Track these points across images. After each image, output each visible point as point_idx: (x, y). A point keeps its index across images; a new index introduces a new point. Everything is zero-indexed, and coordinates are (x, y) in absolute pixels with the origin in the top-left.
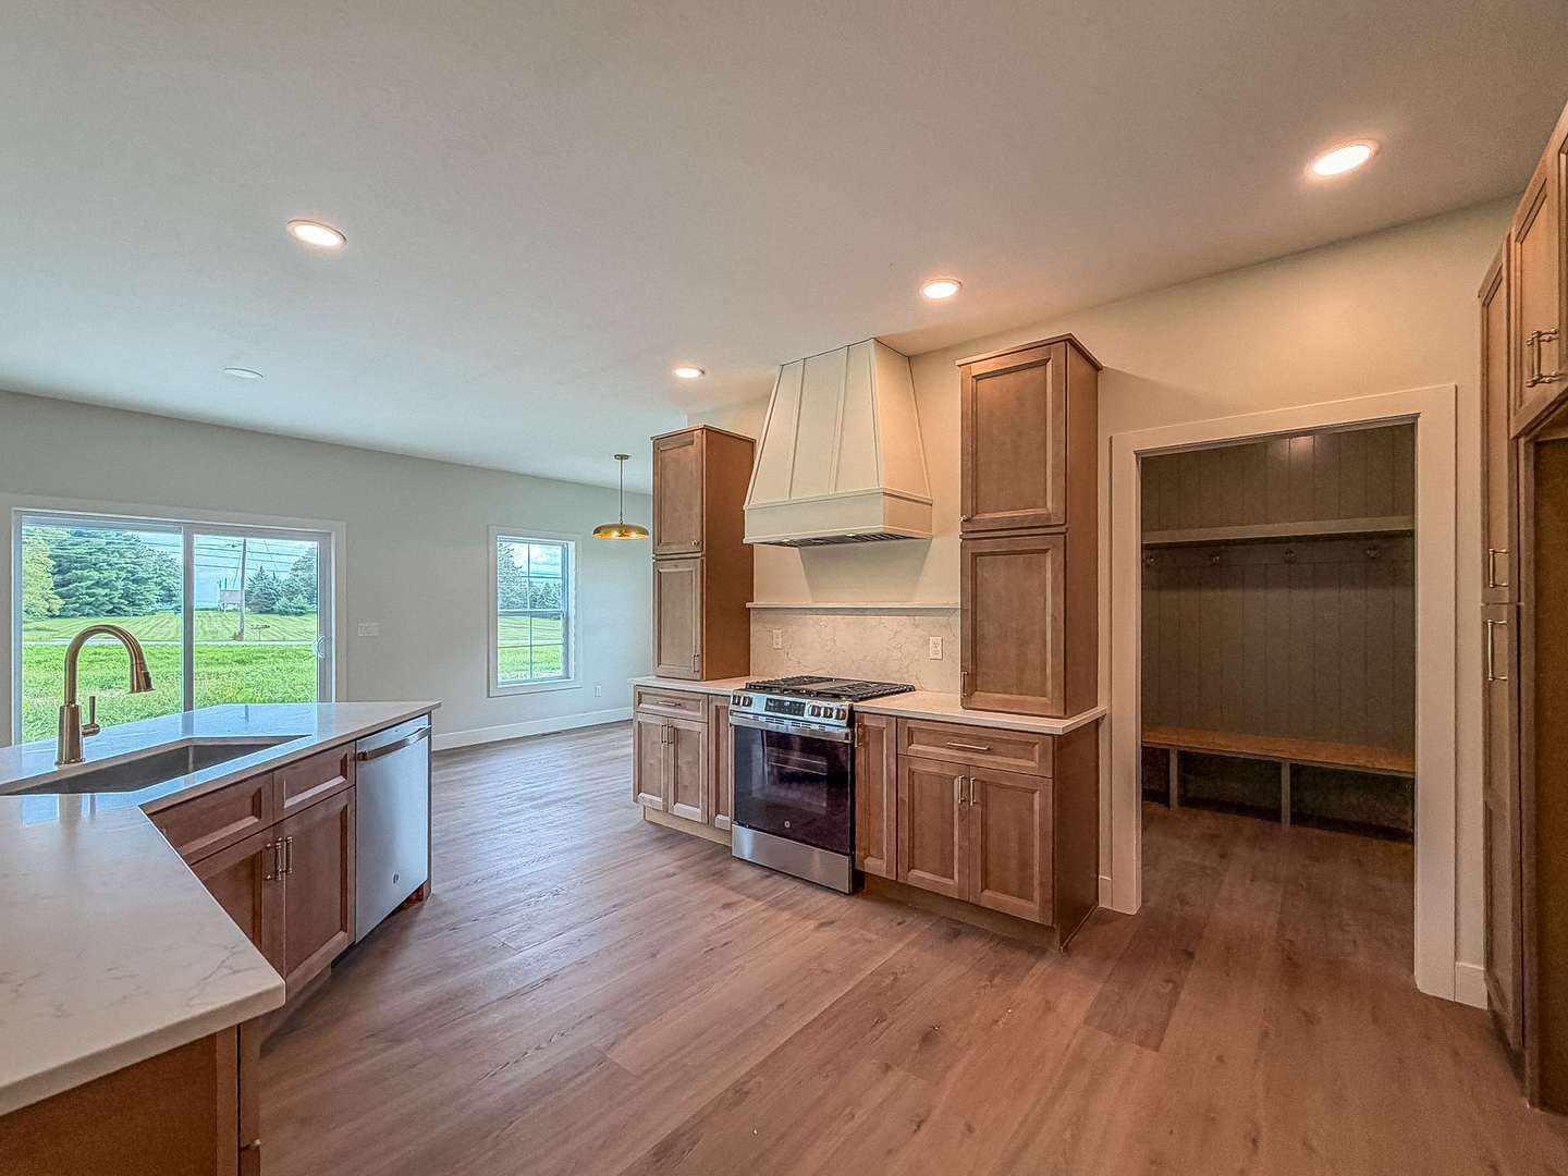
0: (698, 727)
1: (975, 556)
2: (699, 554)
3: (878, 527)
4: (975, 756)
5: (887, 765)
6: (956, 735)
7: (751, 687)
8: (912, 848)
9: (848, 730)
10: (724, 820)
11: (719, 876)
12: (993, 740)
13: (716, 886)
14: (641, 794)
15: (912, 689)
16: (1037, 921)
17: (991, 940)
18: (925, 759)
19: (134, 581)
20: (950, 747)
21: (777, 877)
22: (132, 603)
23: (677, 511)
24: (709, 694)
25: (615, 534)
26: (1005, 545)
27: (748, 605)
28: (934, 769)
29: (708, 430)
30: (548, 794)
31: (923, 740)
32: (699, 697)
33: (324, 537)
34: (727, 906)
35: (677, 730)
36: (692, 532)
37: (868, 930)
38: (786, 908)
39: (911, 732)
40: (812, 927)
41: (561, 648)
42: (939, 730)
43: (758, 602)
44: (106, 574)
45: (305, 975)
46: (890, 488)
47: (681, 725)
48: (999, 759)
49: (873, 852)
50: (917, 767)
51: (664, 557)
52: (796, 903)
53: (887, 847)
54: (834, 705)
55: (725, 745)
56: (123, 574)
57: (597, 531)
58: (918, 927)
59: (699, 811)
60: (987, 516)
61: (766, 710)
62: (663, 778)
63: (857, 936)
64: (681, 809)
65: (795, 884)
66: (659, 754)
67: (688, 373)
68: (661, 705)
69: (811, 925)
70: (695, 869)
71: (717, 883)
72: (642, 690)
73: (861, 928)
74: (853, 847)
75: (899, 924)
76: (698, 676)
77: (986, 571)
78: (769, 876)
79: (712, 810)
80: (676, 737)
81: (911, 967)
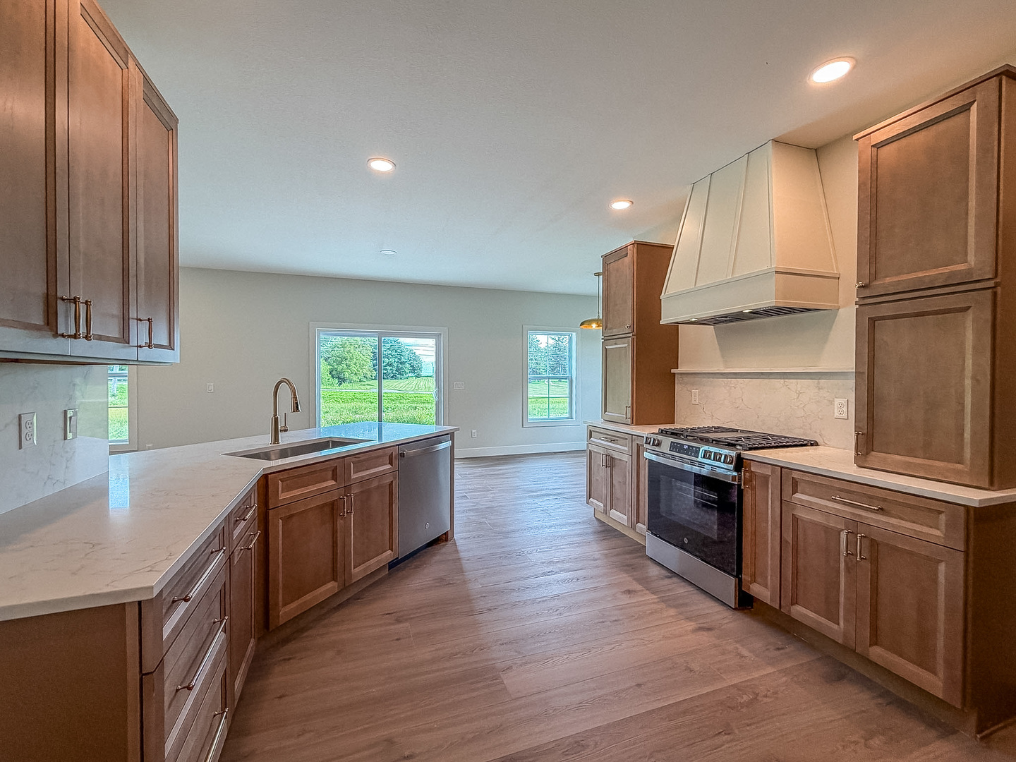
0: (626, 458)
1: (872, 321)
2: (631, 335)
3: (770, 302)
4: (863, 513)
5: (771, 509)
6: (842, 490)
7: (662, 432)
8: (795, 586)
9: (735, 474)
10: (642, 527)
11: (629, 568)
12: (886, 501)
13: (624, 575)
14: (591, 499)
15: (816, 444)
16: (940, 697)
17: (880, 696)
18: (809, 507)
19: (401, 363)
20: (835, 501)
21: (675, 579)
22: (400, 374)
23: (617, 305)
24: (632, 435)
25: (594, 326)
26: (908, 307)
27: (673, 371)
28: (818, 518)
29: (639, 245)
30: (541, 490)
31: (807, 490)
32: (627, 436)
33: (437, 336)
34: (629, 592)
35: (613, 459)
36: (626, 319)
37: (743, 646)
38: (675, 607)
39: (795, 484)
40: (690, 628)
41: (568, 400)
42: (826, 484)
43: (682, 369)
44: (391, 360)
45: (365, 570)
46: (782, 267)
47: (615, 455)
48: (894, 521)
49: (759, 579)
50: (802, 514)
51: (610, 338)
52: (686, 605)
53: (772, 577)
54: (725, 452)
55: (643, 474)
56: (397, 360)
57: (582, 324)
58: (796, 659)
59: (626, 517)
60: (888, 280)
61: (670, 450)
62: (604, 490)
63: (730, 648)
64: (615, 514)
65: (690, 588)
66: (602, 473)
67: (620, 205)
68: (603, 440)
69: (691, 626)
70: (615, 559)
71: (627, 573)
72: (592, 429)
73: (737, 642)
74: (740, 571)
75: (778, 649)
76: (629, 421)
77: (885, 334)
78: (670, 577)
79: (635, 519)
80: (611, 462)
81: (776, 693)
